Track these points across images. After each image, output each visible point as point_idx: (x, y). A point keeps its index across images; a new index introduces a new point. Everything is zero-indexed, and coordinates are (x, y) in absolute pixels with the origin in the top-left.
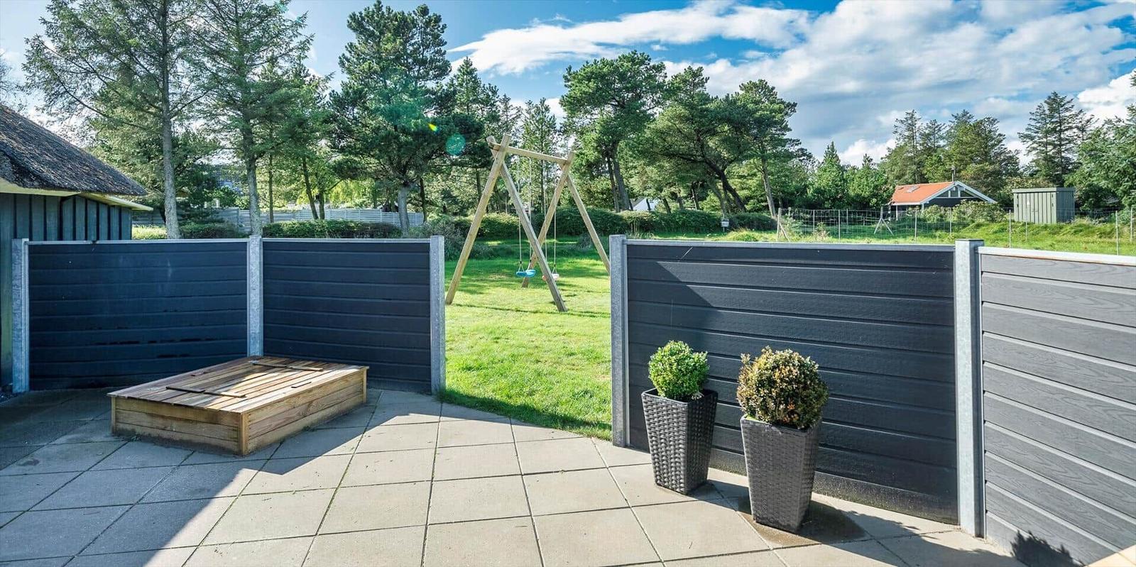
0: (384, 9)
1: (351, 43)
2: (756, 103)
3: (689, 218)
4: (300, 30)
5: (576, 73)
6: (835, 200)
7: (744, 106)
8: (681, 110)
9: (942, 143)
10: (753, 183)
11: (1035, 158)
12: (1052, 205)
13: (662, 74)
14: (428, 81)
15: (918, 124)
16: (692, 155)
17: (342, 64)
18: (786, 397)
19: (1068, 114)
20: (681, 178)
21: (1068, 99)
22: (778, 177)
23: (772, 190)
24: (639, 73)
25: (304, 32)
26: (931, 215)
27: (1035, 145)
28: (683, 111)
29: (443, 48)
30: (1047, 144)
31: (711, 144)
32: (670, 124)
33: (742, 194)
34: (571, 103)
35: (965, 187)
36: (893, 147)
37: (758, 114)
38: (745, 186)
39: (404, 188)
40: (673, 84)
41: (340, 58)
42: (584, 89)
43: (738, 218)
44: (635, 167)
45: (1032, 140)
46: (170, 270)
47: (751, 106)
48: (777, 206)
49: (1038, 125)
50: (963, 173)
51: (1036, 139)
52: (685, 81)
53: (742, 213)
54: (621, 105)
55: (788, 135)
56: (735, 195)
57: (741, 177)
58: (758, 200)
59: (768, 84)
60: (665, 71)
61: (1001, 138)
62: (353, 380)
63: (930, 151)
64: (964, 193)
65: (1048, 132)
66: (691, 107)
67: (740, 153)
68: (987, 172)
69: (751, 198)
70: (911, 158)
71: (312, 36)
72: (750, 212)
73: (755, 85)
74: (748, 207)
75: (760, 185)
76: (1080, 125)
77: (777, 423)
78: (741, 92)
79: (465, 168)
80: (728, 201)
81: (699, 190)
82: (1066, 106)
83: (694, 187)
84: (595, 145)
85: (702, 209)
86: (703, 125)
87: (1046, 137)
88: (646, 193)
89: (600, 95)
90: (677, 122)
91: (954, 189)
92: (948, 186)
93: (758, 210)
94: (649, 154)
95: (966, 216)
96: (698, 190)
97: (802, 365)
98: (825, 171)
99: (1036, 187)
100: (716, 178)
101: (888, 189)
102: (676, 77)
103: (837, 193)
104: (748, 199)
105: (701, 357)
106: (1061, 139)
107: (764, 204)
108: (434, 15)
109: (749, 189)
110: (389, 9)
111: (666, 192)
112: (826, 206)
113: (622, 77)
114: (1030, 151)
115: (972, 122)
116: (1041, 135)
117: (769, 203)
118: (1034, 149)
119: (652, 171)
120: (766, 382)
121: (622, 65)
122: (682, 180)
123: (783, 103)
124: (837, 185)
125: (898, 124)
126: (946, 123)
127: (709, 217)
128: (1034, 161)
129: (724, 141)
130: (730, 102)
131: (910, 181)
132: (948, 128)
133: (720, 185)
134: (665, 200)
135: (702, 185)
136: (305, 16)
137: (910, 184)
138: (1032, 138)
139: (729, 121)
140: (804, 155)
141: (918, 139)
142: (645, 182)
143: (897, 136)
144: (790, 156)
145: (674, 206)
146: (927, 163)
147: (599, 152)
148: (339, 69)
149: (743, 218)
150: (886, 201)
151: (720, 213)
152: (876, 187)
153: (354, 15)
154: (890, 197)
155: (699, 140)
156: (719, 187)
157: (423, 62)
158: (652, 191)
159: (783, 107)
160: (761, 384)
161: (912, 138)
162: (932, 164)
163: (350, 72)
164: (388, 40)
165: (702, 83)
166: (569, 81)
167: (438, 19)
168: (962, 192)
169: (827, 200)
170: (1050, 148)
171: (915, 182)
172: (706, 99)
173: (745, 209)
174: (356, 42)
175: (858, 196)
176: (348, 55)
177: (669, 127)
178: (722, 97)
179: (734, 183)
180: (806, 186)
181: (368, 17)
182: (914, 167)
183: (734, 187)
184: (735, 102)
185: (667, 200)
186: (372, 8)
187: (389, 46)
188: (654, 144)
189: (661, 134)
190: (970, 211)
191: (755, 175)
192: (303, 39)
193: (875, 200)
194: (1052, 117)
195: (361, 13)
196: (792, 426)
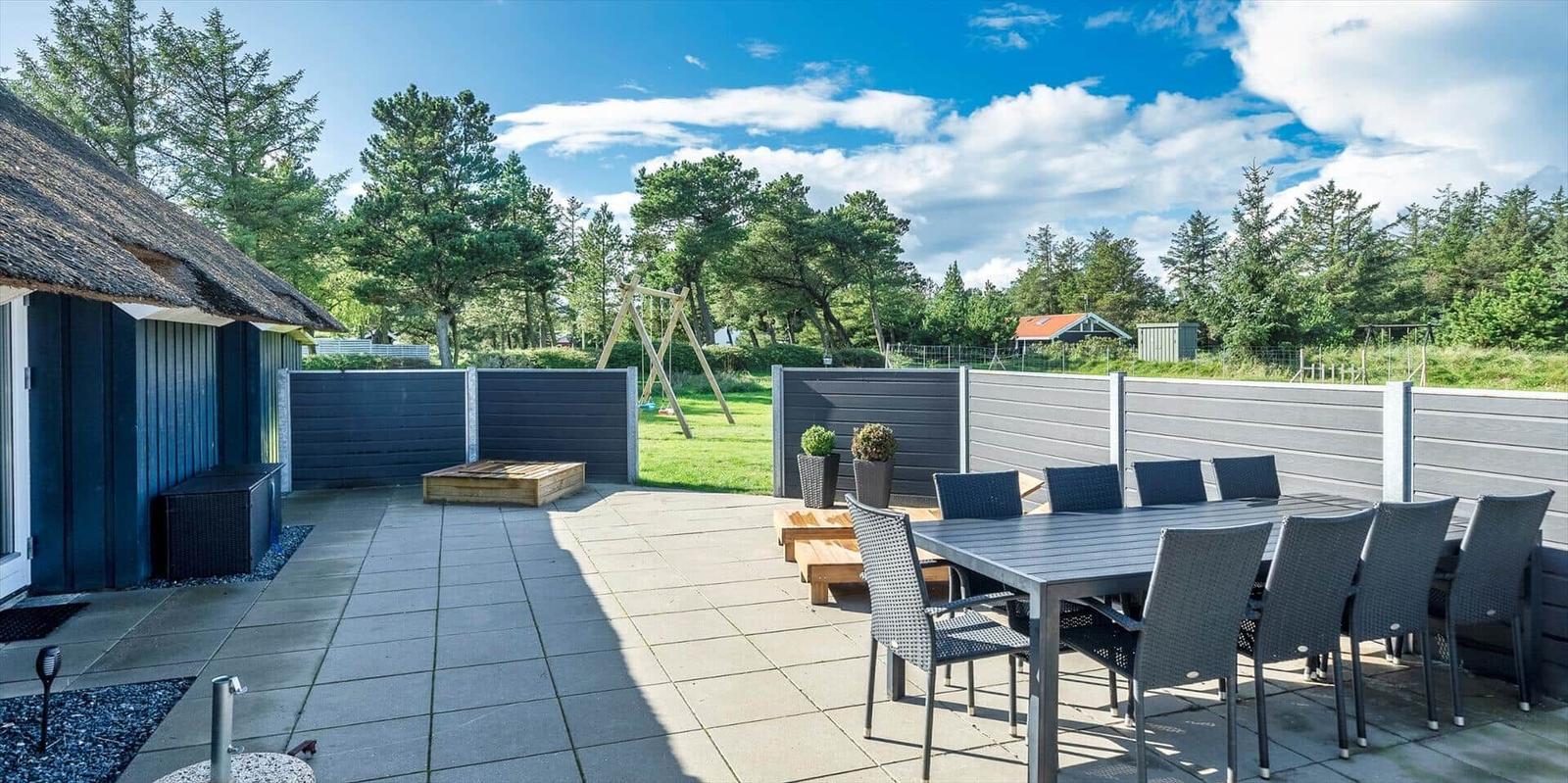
0: (420, 96)
1: (376, 136)
2: (864, 218)
3: (787, 353)
4: (307, 115)
5: (651, 177)
6: (953, 333)
7: (851, 222)
8: (777, 225)
9: (1079, 266)
10: (860, 311)
11: (1178, 287)
12: (1174, 342)
13: (755, 182)
14: (472, 184)
15: (1054, 241)
16: (788, 279)
17: (364, 161)
18: (877, 445)
19: (1211, 236)
20: (776, 306)
21: (1211, 220)
22: (890, 304)
23: (881, 322)
24: (728, 180)
25: (313, 118)
26: (1053, 352)
27: (1177, 272)
28: (779, 226)
29: (491, 144)
30: (1189, 270)
31: (811, 265)
32: (763, 241)
33: (847, 324)
34: (645, 214)
35: (1099, 319)
36: (1025, 269)
37: (866, 232)
38: (850, 314)
39: (444, 317)
40: (768, 194)
41: (362, 154)
42: (662, 198)
43: (842, 354)
44: (718, 291)
45: (1174, 265)
46: (405, 395)
47: (858, 223)
48: (887, 340)
49: (1181, 248)
50: (1099, 302)
51: (1178, 265)
52: (782, 191)
53: (848, 349)
54: (706, 218)
55: (900, 257)
56: (838, 326)
57: (845, 304)
58: (865, 331)
59: (878, 196)
60: (759, 179)
61: (1140, 262)
62: (580, 470)
63: (1066, 274)
64: (1097, 327)
65: (1191, 257)
66: (789, 222)
67: (845, 276)
68: (1124, 301)
69: (857, 329)
70: (1045, 283)
71: (322, 123)
72: (855, 346)
73: (862, 196)
74: (853, 341)
75: (868, 314)
76: (1223, 250)
77: (872, 459)
78: (847, 205)
79: (517, 292)
80: (830, 333)
81: (795, 319)
82: (1210, 227)
83: (790, 316)
84: (675, 265)
85: (798, 342)
86: (803, 244)
87: (1189, 262)
88: (729, 321)
89: (683, 206)
90: (772, 239)
91: (1087, 322)
92: (1080, 318)
93: (866, 345)
94: (735, 276)
95: (1089, 354)
96: (795, 321)
97: (884, 431)
98: (943, 298)
99: (1163, 322)
100: (817, 306)
101: (1011, 321)
102: (771, 185)
103: (956, 325)
104: (853, 330)
105: (831, 434)
106: (1203, 265)
107: (872, 337)
108: (480, 103)
109: (854, 318)
110: (427, 96)
111: (754, 320)
112: (944, 341)
113: (708, 184)
114: (1171, 279)
115: (1111, 242)
116: (1183, 260)
117: (878, 336)
118: (1176, 275)
119: (740, 297)
120: (867, 439)
121: (708, 170)
122: (777, 308)
123: (894, 219)
124: (956, 316)
125: (1030, 241)
126: (1084, 241)
127: (809, 352)
128: (1176, 290)
129: (827, 263)
130: (835, 218)
131: (1043, 310)
132: (1086, 248)
133: (820, 314)
134: (751, 331)
135: (798, 314)
136: (315, 99)
137: (1044, 314)
138: (1174, 263)
139: (833, 240)
140: (918, 281)
141: (1053, 260)
142: (729, 309)
143: (1029, 255)
144: (902, 282)
145: (763, 338)
146: (1061, 290)
147: (679, 274)
148: (360, 166)
149: (848, 354)
150: (1009, 335)
151: (820, 348)
152: (998, 319)
153: (381, 101)
154: (1013, 330)
155: (797, 262)
156: (819, 316)
157: (464, 161)
158: (736, 319)
159: (894, 224)
160: (864, 440)
161: (1046, 258)
162: (1067, 292)
163: (375, 171)
164: (424, 133)
165: (803, 192)
166: (642, 185)
167: (485, 109)
168: (1095, 325)
169: (945, 333)
170: (1192, 275)
171: (1048, 312)
172: (806, 212)
173: (851, 344)
174: (383, 135)
175: (979, 329)
176: (371, 149)
177: (762, 245)
178: (825, 210)
179: (837, 312)
180: (922, 316)
181: (400, 104)
182: (1048, 294)
183: (836, 316)
184: (839, 217)
185: (754, 331)
186: (404, 93)
187: (424, 140)
188: (743, 265)
189: (753, 252)
190: (1093, 348)
191: (862, 303)
192: (310, 126)
193: (997, 334)
194: (1195, 239)
195: (390, 100)
196: (879, 460)
